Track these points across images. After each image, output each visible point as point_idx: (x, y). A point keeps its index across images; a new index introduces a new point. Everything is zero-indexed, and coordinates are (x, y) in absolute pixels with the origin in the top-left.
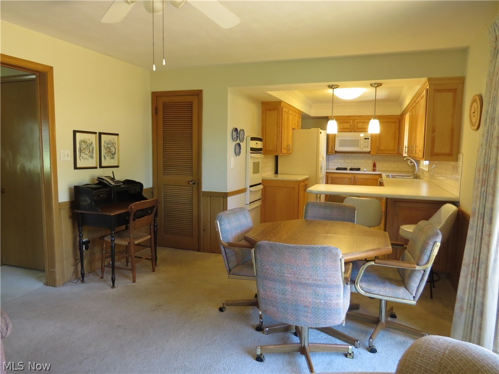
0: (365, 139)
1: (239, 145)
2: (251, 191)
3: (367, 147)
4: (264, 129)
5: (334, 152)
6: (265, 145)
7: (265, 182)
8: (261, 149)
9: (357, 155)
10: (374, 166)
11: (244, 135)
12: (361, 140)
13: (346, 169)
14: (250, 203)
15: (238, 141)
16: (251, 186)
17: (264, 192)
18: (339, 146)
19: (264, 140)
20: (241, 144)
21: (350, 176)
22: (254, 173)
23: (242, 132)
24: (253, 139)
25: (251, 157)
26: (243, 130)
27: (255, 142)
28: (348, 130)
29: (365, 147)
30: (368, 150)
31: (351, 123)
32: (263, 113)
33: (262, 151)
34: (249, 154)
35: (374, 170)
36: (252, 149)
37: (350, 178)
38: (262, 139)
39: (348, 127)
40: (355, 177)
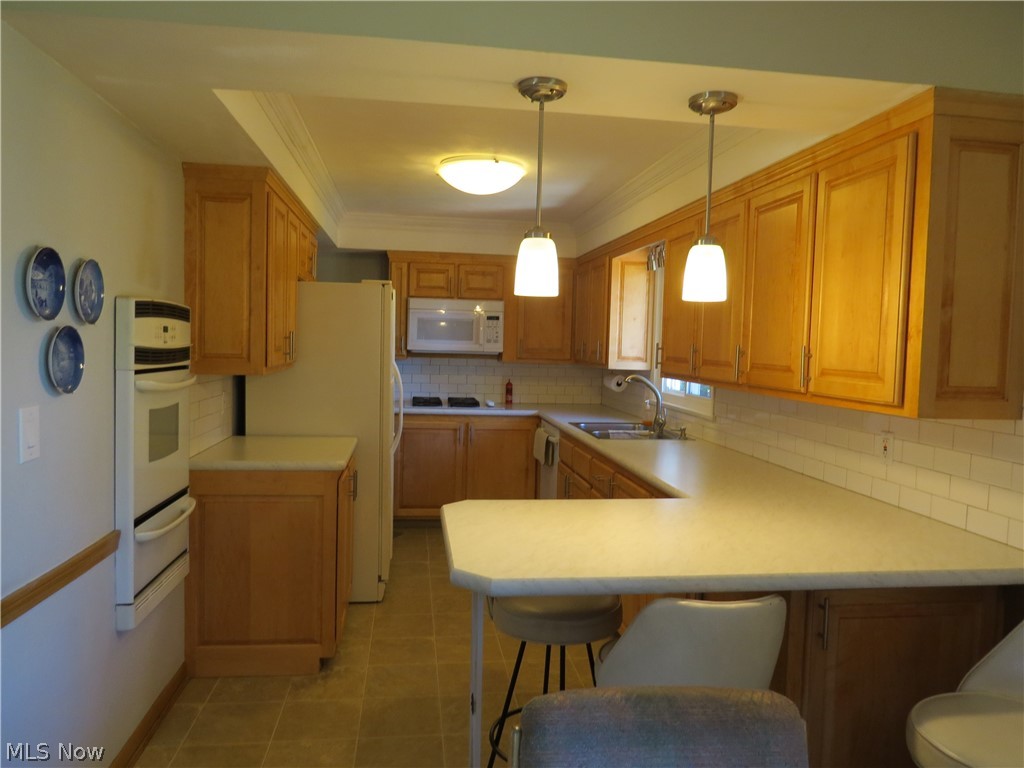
0: (489, 318)
1: (71, 337)
2: (140, 544)
3: (496, 341)
4: (194, 272)
5: (404, 353)
6: (199, 336)
7: (201, 483)
8: (183, 353)
9: (463, 361)
10: (509, 390)
11: (101, 289)
12: (478, 322)
13: (437, 402)
14: (136, 597)
15: (65, 318)
16: (138, 522)
17: (198, 524)
18: (419, 337)
19: (195, 315)
20: (85, 332)
21: (453, 424)
22: (155, 454)
23: (86, 275)
24: (145, 309)
25: (140, 391)
26: (94, 266)
27: (155, 323)
28: (444, 294)
29: (489, 341)
30: (498, 348)
31: (451, 273)
32: (188, 208)
33: (186, 357)
34: (129, 379)
35: (508, 403)
36: (143, 355)
37: (455, 430)
38: (187, 311)
39: (442, 284)
40: (467, 425)
